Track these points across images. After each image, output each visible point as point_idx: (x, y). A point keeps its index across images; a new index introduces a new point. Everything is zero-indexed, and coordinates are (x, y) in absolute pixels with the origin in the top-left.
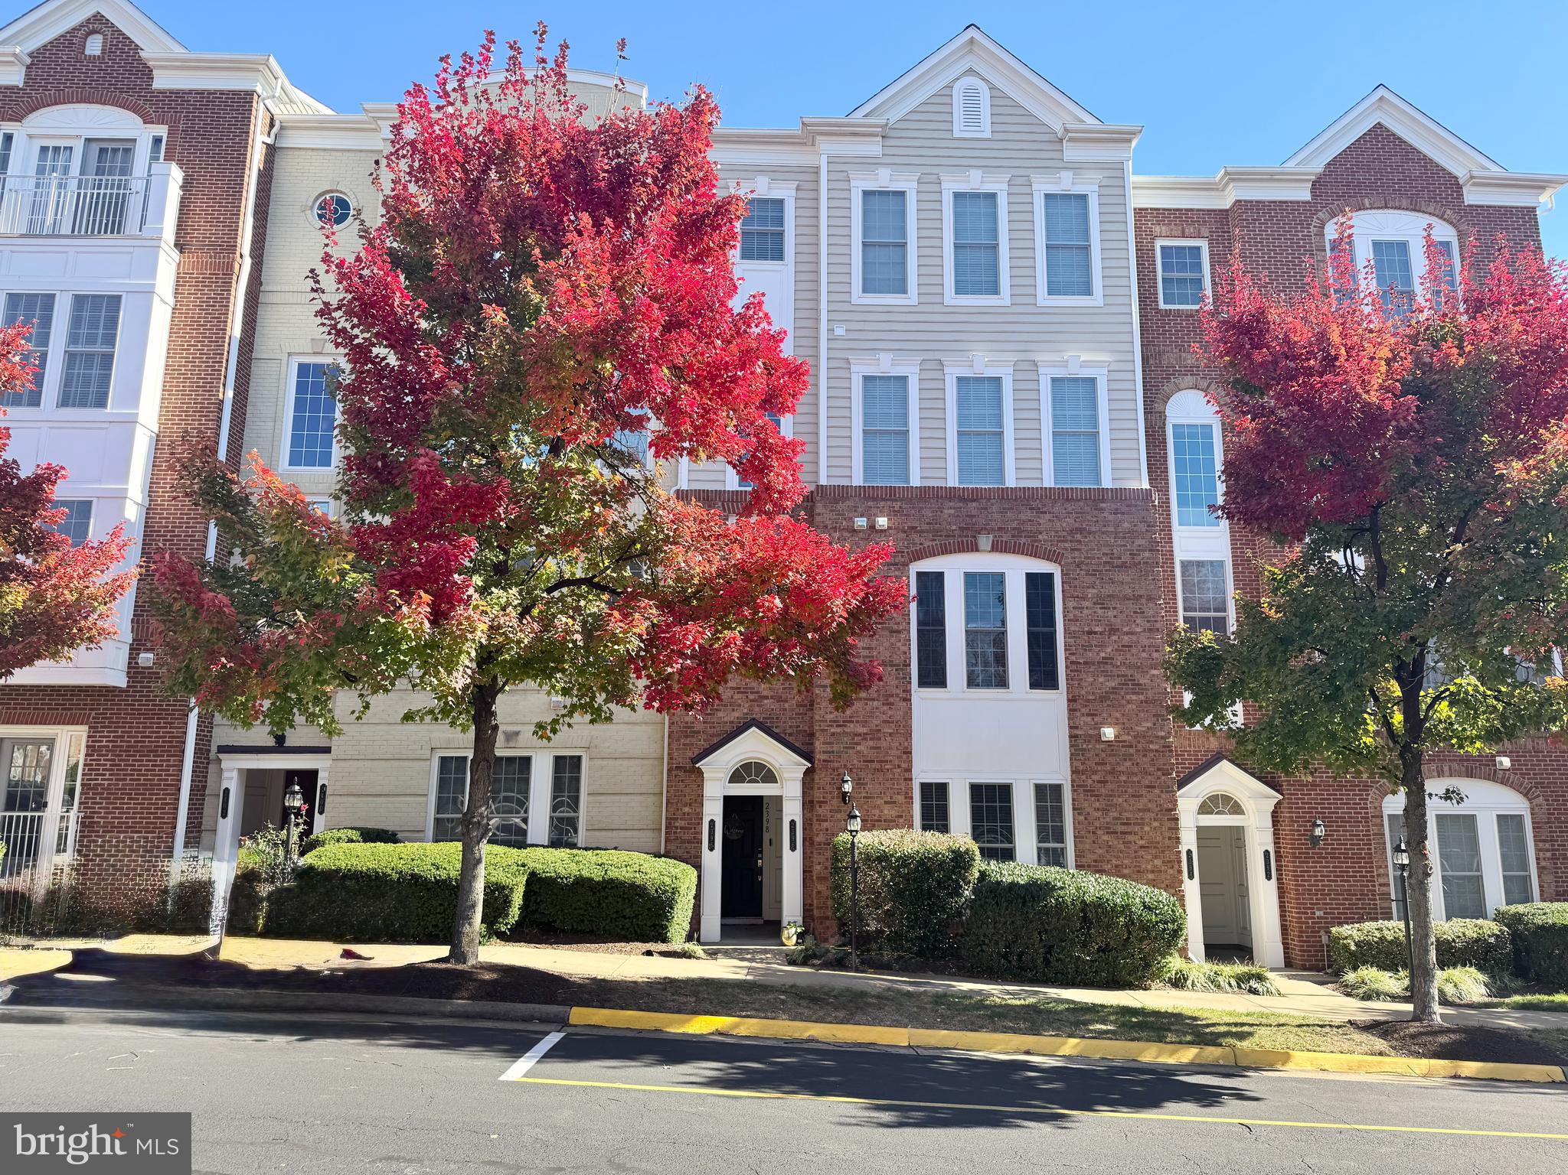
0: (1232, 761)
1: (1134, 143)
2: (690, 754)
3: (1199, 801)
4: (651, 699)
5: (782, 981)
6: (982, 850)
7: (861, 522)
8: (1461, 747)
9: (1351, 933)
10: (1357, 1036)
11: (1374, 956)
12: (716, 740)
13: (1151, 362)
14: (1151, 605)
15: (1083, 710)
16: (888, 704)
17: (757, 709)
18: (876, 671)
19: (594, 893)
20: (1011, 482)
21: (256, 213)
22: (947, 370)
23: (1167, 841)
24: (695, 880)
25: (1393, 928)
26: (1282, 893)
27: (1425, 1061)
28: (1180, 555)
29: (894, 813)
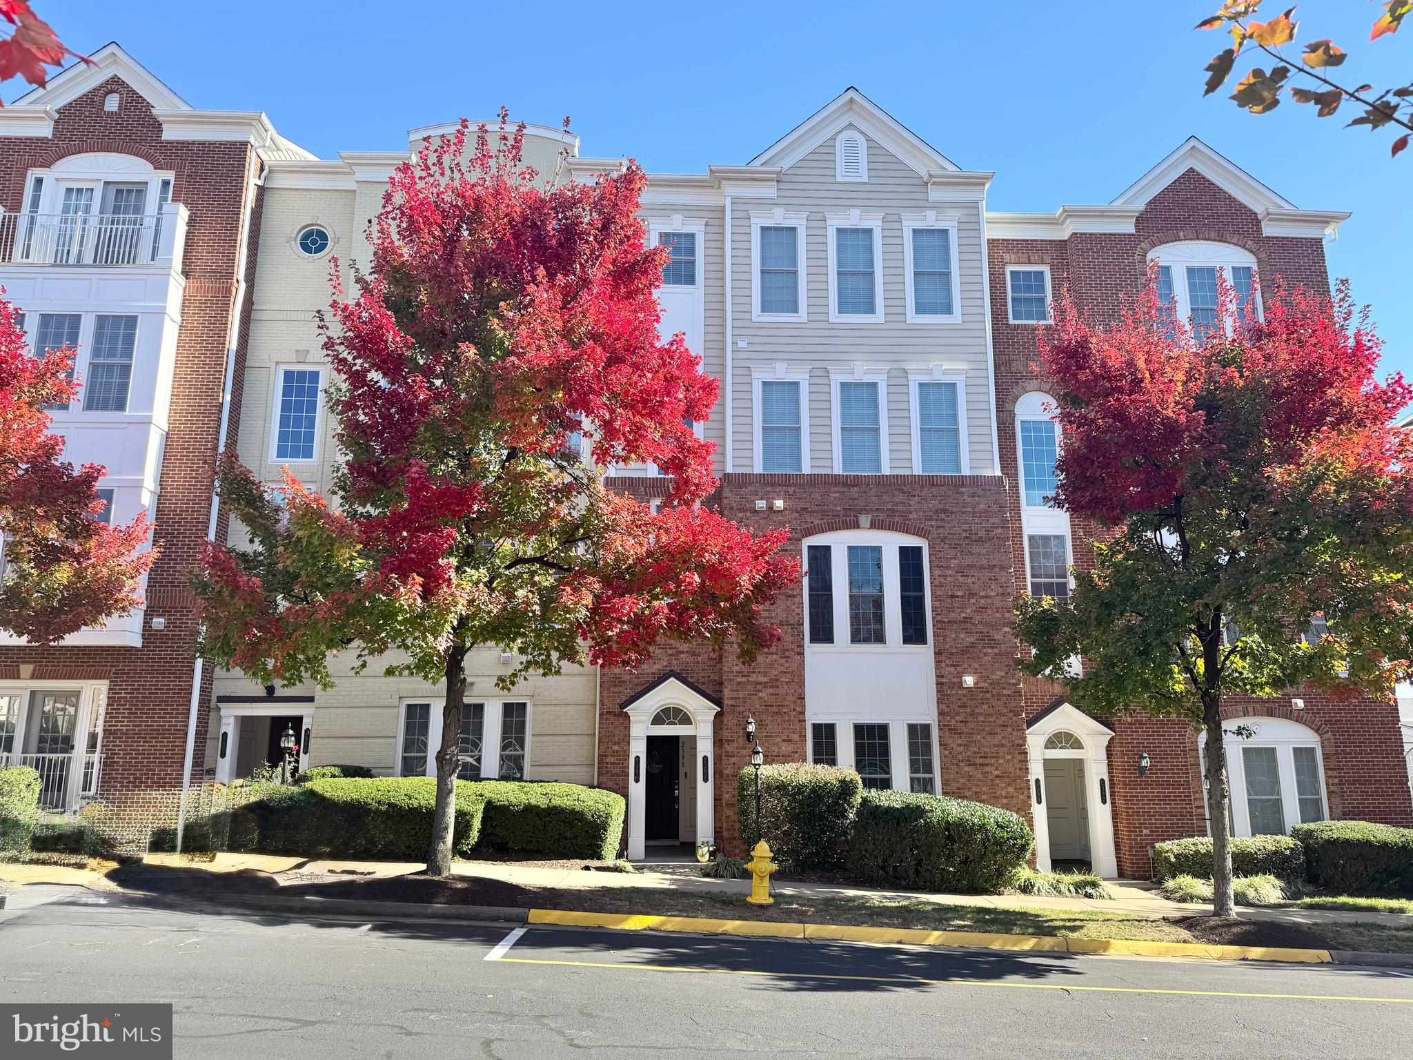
0: (1071, 703)
1: (987, 186)
2: (618, 701)
3: (1046, 737)
4: (596, 657)
5: (698, 889)
6: (864, 780)
7: (761, 504)
8: (1254, 692)
9: (1171, 847)
10: (1167, 928)
11: (1190, 867)
12: (640, 688)
13: (1002, 368)
14: (1003, 573)
15: (948, 662)
16: (786, 657)
17: (675, 662)
18: (775, 633)
19: (540, 819)
20: (886, 470)
21: (249, 244)
22: (832, 376)
23: (1018, 772)
24: (624, 807)
25: (1205, 843)
26: (1115, 814)
27: (1219, 947)
28: (1028, 530)
29: (790, 749)
